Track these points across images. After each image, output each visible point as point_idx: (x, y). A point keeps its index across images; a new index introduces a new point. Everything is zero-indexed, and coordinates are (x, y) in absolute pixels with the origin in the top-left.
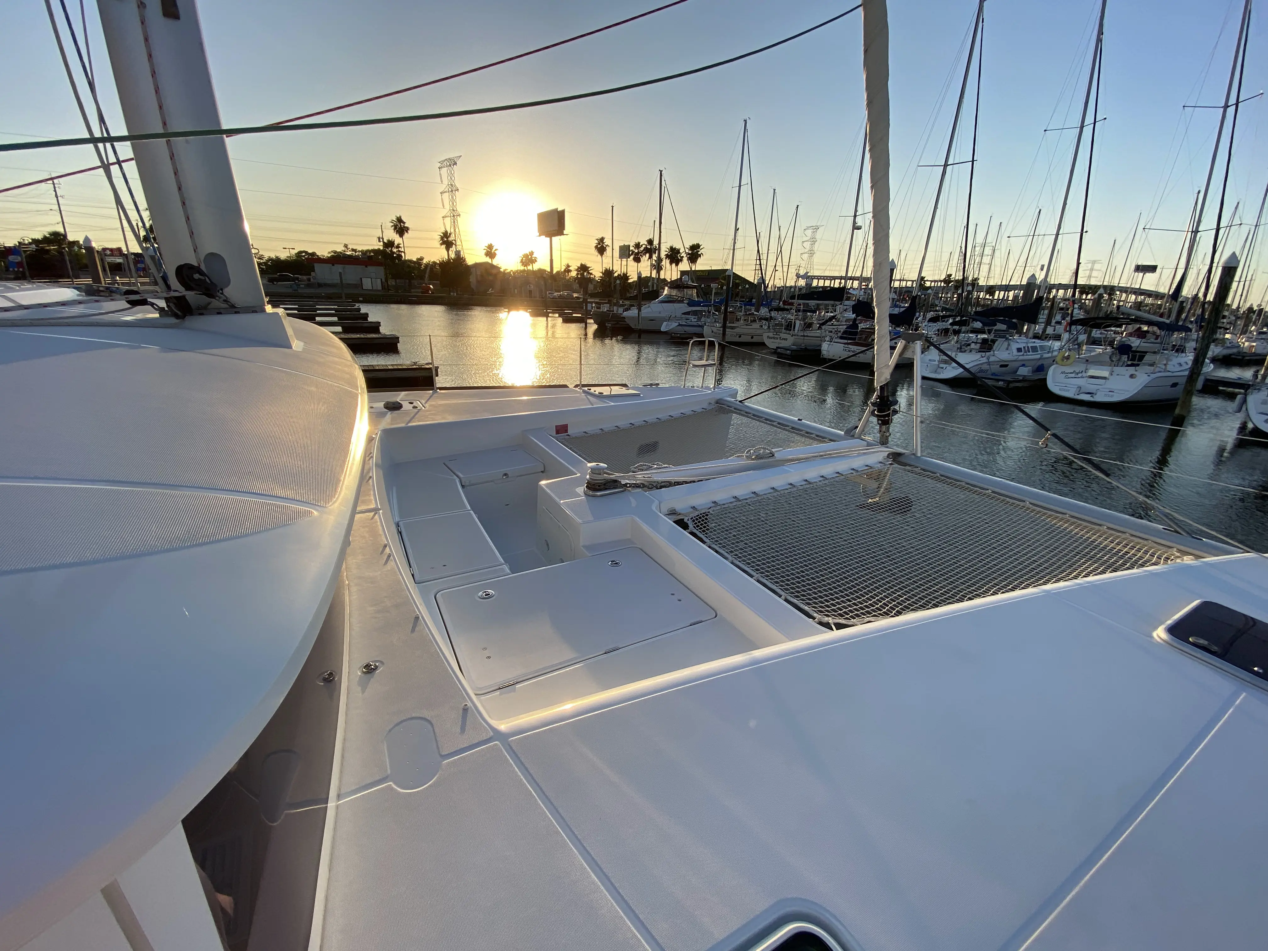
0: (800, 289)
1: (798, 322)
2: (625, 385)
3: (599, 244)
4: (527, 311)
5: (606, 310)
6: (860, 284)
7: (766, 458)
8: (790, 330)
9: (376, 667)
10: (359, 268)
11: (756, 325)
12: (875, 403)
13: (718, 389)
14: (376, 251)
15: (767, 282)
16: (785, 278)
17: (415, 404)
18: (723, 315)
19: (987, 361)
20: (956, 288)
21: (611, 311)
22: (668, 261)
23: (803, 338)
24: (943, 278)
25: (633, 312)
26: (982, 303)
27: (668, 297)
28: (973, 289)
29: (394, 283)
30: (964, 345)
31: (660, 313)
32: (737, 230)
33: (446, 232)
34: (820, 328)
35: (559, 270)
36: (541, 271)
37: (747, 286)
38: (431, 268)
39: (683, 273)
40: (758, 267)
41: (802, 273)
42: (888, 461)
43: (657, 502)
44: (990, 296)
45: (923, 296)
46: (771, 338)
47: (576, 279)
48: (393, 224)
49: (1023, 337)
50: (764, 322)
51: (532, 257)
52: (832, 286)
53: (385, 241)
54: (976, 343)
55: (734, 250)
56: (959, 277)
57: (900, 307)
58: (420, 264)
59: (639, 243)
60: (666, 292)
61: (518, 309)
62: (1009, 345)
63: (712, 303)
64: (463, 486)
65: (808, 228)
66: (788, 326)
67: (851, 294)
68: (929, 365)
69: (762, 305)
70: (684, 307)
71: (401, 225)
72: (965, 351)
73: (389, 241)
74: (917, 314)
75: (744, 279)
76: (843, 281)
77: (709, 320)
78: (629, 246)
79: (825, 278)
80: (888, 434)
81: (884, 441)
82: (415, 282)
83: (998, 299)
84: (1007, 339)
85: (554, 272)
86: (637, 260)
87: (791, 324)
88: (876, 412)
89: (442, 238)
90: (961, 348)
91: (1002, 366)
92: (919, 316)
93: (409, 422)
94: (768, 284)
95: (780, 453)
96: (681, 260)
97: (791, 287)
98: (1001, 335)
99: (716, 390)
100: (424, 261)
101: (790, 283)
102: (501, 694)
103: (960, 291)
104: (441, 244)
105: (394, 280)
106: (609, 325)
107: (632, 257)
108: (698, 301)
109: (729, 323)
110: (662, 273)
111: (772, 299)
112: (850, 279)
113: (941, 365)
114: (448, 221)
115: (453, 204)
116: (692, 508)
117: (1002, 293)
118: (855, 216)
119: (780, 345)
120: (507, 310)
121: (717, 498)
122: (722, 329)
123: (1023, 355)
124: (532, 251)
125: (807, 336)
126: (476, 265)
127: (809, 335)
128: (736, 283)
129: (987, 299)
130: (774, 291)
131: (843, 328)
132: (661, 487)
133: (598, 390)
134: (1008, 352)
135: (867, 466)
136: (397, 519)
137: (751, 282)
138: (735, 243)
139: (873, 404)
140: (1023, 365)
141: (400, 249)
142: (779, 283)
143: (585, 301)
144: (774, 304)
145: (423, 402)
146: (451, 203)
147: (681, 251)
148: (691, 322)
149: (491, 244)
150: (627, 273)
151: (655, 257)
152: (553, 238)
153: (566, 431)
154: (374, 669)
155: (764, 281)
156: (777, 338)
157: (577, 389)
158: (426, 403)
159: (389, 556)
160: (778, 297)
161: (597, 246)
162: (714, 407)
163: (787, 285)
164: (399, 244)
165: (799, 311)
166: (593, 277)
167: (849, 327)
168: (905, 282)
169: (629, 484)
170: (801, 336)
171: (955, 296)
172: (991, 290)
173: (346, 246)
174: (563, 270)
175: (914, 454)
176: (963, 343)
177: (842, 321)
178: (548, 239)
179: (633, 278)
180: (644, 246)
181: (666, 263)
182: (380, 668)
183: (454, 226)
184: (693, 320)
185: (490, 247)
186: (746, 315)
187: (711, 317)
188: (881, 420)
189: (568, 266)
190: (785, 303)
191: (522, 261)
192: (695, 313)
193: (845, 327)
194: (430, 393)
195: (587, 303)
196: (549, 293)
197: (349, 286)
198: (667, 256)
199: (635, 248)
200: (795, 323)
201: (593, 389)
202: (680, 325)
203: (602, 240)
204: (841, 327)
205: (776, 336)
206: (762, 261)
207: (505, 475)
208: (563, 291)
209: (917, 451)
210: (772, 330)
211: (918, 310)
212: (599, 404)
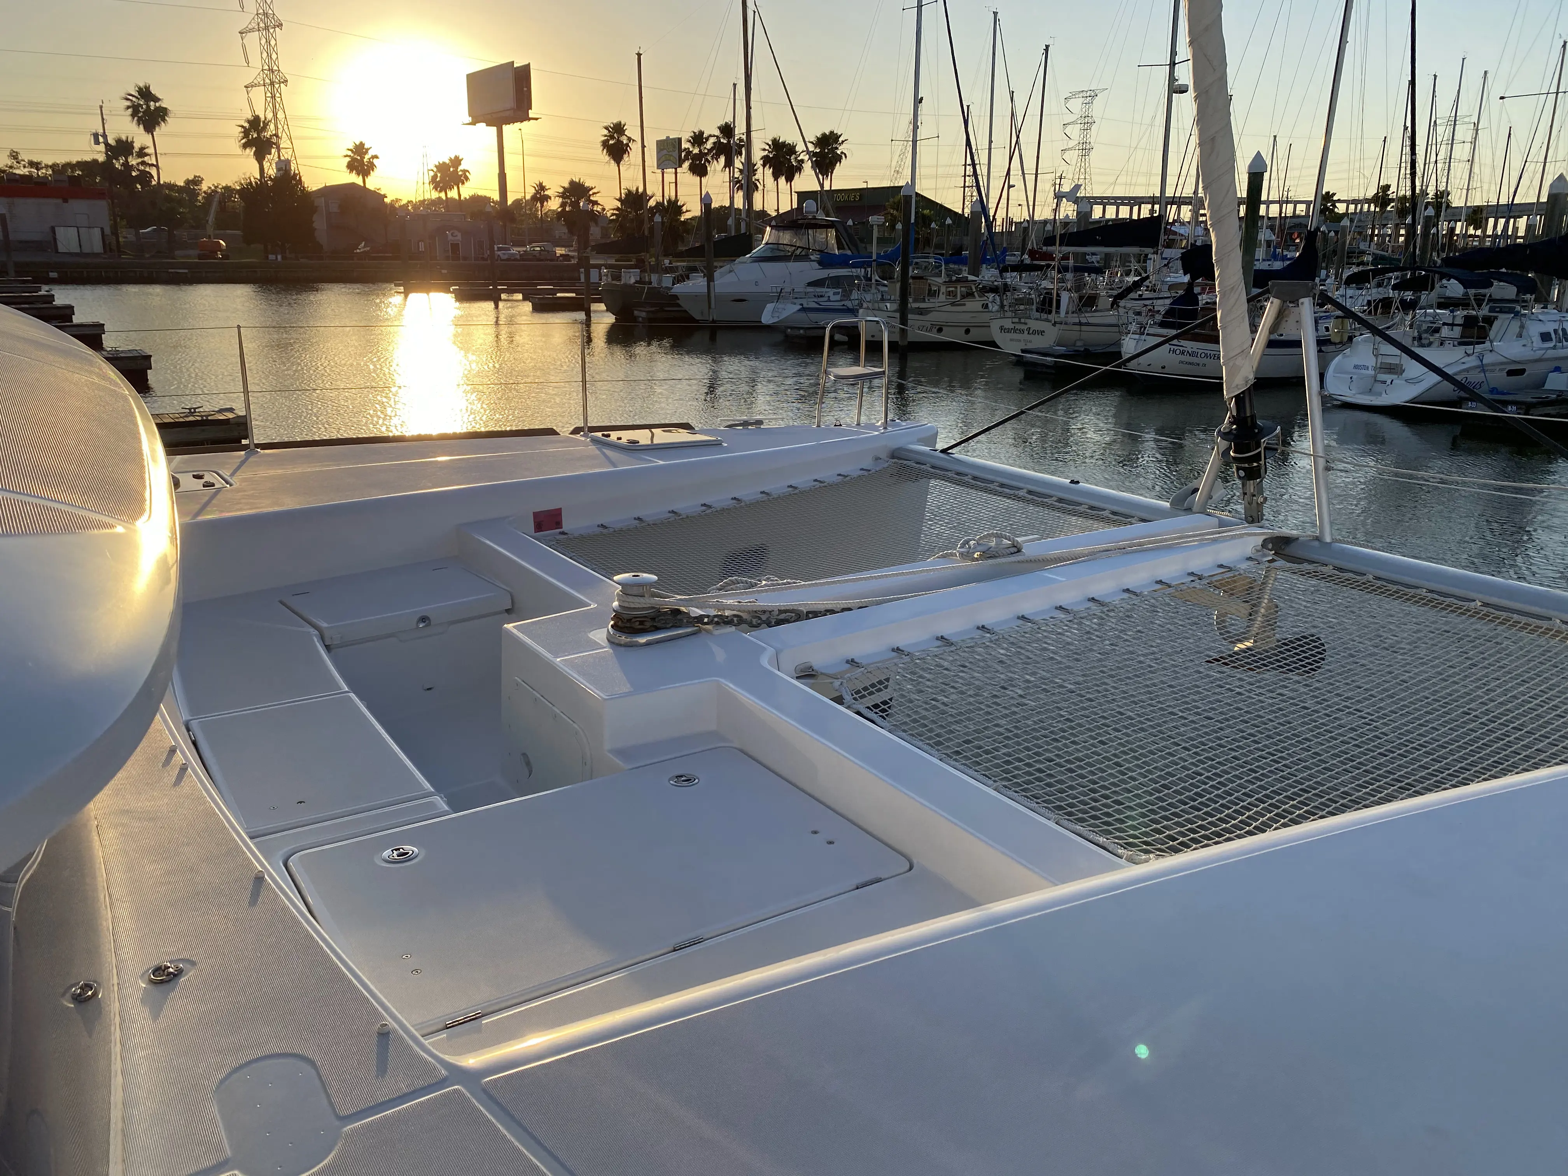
0: (1066, 223)
1: (1065, 297)
2: (686, 426)
3: (612, 137)
4: (449, 292)
5: (632, 281)
6: (1195, 214)
7: (1004, 556)
8: (1050, 312)
9: (179, 973)
10: (49, 205)
11: (973, 305)
12: (1230, 432)
13: (893, 426)
14: (89, 167)
15: (992, 213)
16: (1031, 203)
17: (208, 478)
18: (898, 285)
19: (1478, 363)
20: (1402, 212)
21: (644, 283)
22: (769, 172)
23: (1077, 328)
24: (1371, 192)
25: (697, 284)
26: (1461, 244)
27: (773, 249)
28: (1438, 215)
29: (131, 237)
30: (1426, 331)
31: (756, 283)
32: (918, 101)
33: (257, 118)
34: (1114, 304)
35: (519, 196)
36: (479, 201)
37: (949, 221)
38: (220, 202)
39: (803, 196)
40: (970, 181)
41: (1066, 188)
42: (1265, 555)
43: (770, 651)
44: (1475, 229)
45: (1332, 234)
46: (1009, 331)
47: (560, 215)
48: (128, 103)
49: (1551, 310)
50: (991, 296)
51: (456, 171)
52: (1135, 217)
53: (111, 141)
54: (1453, 325)
55: (915, 142)
56: (1405, 190)
57: (1284, 258)
58: (194, 194)
59: (701, 133)
60: (766, 237)
61: (426, 288)
62: (1522, 327)
63: (874, 257)
64: (328, 648)
65: (1074, 95)
66: (1043, 302)
67: (1175, 233)
68: (1354, 377)
69: (984, 261)
70: (811, 270)
71: (148, 106)
72: (1430, 344)
73: (119, 141)
74: (1323, 273)
75: (941, 206)
76: (1157, 207)
77: (868, 297)
78: (680, 140)
79: (1118, 201)
80: (1261, 500)
81: (1255, 515)
82: (182, 234)
83: (1495, 236)
84: (1517, 314)
85: (509, 202)
86: (699, 170)
87: (1051, 300)
88: (1232, 453)
89: (246, 132)
90: (1420, 338)
91: (1511, 373)
92: (1328, 276)
93: (198, 513)
94: (994, 216)
95: (1032, 545)
96: (799, 169)
97: (1045, 222)
98: (1503, 306)
99: (890, 429)
100: (204, 187)
101: (1043, 213)
102: (449, 1038)
103: (1409, 220)
104: (245, 146)
105: (132, 231)
106: (641, 314)
107: (686, 165)
108: (840, 255)
109: (915, 301)
110: (757, 197)
111: (1005, 250)
112: (1172, 204)
113: (1382, 377)
114: (259, 96)
115: (269, 56)
116: (847, 662)
117: (1502, 221)
118: (1173, 64)
119: (1029, 346)
120: (402, 289)
121: (902, 640)
122: (898, 315)
123: (1554, 347)
124: (457, 158)
125: (1088, 324)
126: (330, 192)
127: (1091, 320)
128: (923, 215)
129: (1471, 236)
130: (1010, 233)
131: (1162, 306)
132: (779, 622)
133: (626, 436)
134: (1523, 341)
135: (1221, 566)
136: (185, 716)
137: (956, 213)
138: (916, 128)
139: (1225, 436)
140: (1557, 369)
141: (146, 159)
142: (1019, 214)
143: (584, 262)
144: (1012, 259)
145: (226, 474)
146: (265, 55)
147: (797, 149)
148: (829, 300)
149: (362, 145)
150: (677, 200)
151: (738, 163)
152: (505, 128)
153: (559, 524)
154: (175, 975)
155: (984, 209)
156: (1022, 331)
157: (578, 437)
158: (232, 475)
159: (183, 769)
160: (1018, 242)
161: (608, 141)
162: (886, 465)
163: (1036, 218)
164: (142, 149)
165: (1066, 269)
166: (599, 208)
167: (1177, 301)
168: (1290, 207)
169: (708, 616)
170: (1074, 324)
171: (1402, 232)
172: (1477, 216)
173: (14, 155)
174: (528, 197)
175: (1317, 539)
176: (1424, 327)
177: (1160, 291)
178: (494, 130)
179: (692, 209)
180: (712, 140)
181: (764, 175)
182: (186, 974)
183: (274, 106)
184: (833, 298)
185: (360, 149)
186: (951, 281)
187: (873, 290)
188: (1244, 469)
189: (541, 187)
190: (1032, 254)
191: (433, 180)
192: (835, 282)
193: (1168, 302)
194: (240, 457)
195: (588, 267)
196: (500, 249)
197: (27, 245)
198: (766, 160)
199: (693, 145)
200: (1058, 295)
201: (614, 435)
202: (803, 309)
203: (618, 129)
204: (1160, 302)
205: (1018, 326)
206: (978, 167)
207: (423, 619)
208: (530, 243)
209: (1322, 531)
210: (1009, 314)
211: (1324, 265)
212: (627, 464)
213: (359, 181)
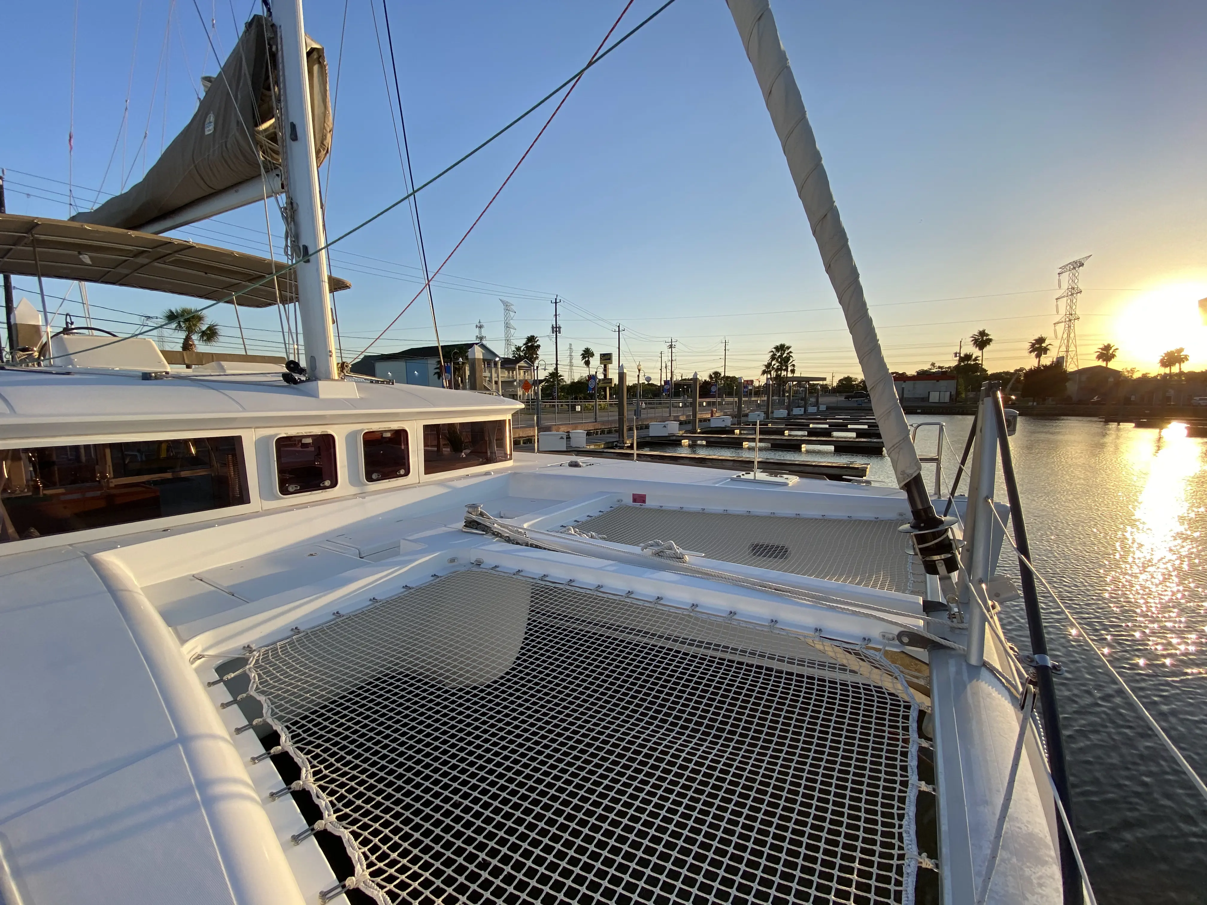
10: (930, 383)
14: (951, 367)
33: (1037, 339)
48: (974, 339)
51: (1179, 356)
53: (962, 356)
71: (983, 339)
73: (966, 355)
89: (1033, 345)
104: (1031, 352)
115: (1071, 308)
124: (1181, 348)
126: (1082, 371)
141: (978, 362)
153: (644, 502)
164: (977, 357)
173: (933, 364)
185: (1107, 348)
191: (1161, 362)
197: (917, 399)
213: (1104, 364)
